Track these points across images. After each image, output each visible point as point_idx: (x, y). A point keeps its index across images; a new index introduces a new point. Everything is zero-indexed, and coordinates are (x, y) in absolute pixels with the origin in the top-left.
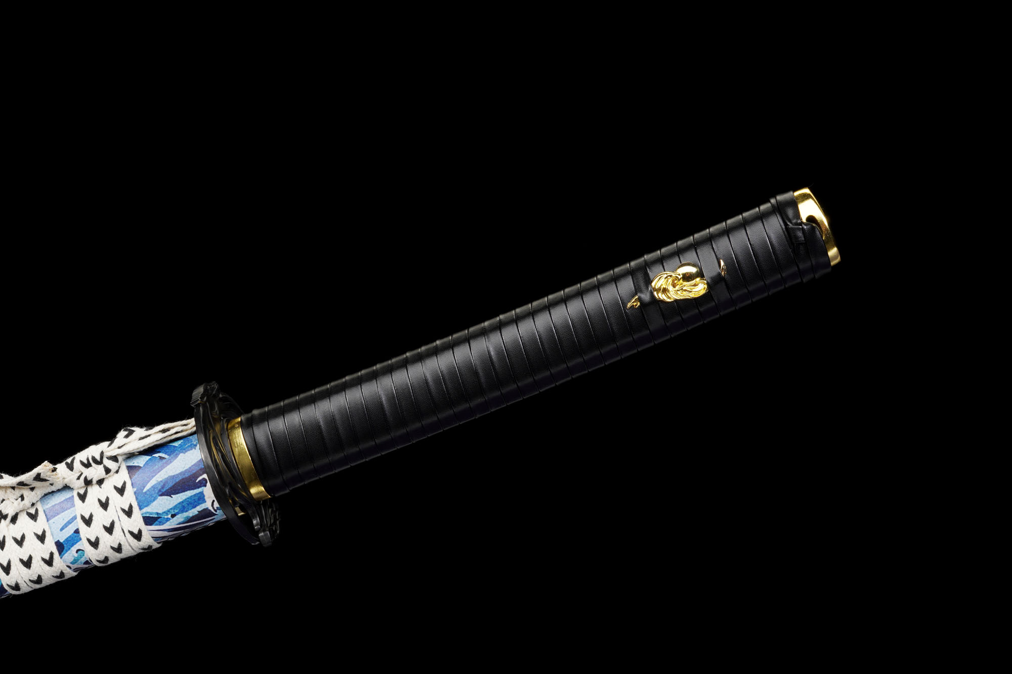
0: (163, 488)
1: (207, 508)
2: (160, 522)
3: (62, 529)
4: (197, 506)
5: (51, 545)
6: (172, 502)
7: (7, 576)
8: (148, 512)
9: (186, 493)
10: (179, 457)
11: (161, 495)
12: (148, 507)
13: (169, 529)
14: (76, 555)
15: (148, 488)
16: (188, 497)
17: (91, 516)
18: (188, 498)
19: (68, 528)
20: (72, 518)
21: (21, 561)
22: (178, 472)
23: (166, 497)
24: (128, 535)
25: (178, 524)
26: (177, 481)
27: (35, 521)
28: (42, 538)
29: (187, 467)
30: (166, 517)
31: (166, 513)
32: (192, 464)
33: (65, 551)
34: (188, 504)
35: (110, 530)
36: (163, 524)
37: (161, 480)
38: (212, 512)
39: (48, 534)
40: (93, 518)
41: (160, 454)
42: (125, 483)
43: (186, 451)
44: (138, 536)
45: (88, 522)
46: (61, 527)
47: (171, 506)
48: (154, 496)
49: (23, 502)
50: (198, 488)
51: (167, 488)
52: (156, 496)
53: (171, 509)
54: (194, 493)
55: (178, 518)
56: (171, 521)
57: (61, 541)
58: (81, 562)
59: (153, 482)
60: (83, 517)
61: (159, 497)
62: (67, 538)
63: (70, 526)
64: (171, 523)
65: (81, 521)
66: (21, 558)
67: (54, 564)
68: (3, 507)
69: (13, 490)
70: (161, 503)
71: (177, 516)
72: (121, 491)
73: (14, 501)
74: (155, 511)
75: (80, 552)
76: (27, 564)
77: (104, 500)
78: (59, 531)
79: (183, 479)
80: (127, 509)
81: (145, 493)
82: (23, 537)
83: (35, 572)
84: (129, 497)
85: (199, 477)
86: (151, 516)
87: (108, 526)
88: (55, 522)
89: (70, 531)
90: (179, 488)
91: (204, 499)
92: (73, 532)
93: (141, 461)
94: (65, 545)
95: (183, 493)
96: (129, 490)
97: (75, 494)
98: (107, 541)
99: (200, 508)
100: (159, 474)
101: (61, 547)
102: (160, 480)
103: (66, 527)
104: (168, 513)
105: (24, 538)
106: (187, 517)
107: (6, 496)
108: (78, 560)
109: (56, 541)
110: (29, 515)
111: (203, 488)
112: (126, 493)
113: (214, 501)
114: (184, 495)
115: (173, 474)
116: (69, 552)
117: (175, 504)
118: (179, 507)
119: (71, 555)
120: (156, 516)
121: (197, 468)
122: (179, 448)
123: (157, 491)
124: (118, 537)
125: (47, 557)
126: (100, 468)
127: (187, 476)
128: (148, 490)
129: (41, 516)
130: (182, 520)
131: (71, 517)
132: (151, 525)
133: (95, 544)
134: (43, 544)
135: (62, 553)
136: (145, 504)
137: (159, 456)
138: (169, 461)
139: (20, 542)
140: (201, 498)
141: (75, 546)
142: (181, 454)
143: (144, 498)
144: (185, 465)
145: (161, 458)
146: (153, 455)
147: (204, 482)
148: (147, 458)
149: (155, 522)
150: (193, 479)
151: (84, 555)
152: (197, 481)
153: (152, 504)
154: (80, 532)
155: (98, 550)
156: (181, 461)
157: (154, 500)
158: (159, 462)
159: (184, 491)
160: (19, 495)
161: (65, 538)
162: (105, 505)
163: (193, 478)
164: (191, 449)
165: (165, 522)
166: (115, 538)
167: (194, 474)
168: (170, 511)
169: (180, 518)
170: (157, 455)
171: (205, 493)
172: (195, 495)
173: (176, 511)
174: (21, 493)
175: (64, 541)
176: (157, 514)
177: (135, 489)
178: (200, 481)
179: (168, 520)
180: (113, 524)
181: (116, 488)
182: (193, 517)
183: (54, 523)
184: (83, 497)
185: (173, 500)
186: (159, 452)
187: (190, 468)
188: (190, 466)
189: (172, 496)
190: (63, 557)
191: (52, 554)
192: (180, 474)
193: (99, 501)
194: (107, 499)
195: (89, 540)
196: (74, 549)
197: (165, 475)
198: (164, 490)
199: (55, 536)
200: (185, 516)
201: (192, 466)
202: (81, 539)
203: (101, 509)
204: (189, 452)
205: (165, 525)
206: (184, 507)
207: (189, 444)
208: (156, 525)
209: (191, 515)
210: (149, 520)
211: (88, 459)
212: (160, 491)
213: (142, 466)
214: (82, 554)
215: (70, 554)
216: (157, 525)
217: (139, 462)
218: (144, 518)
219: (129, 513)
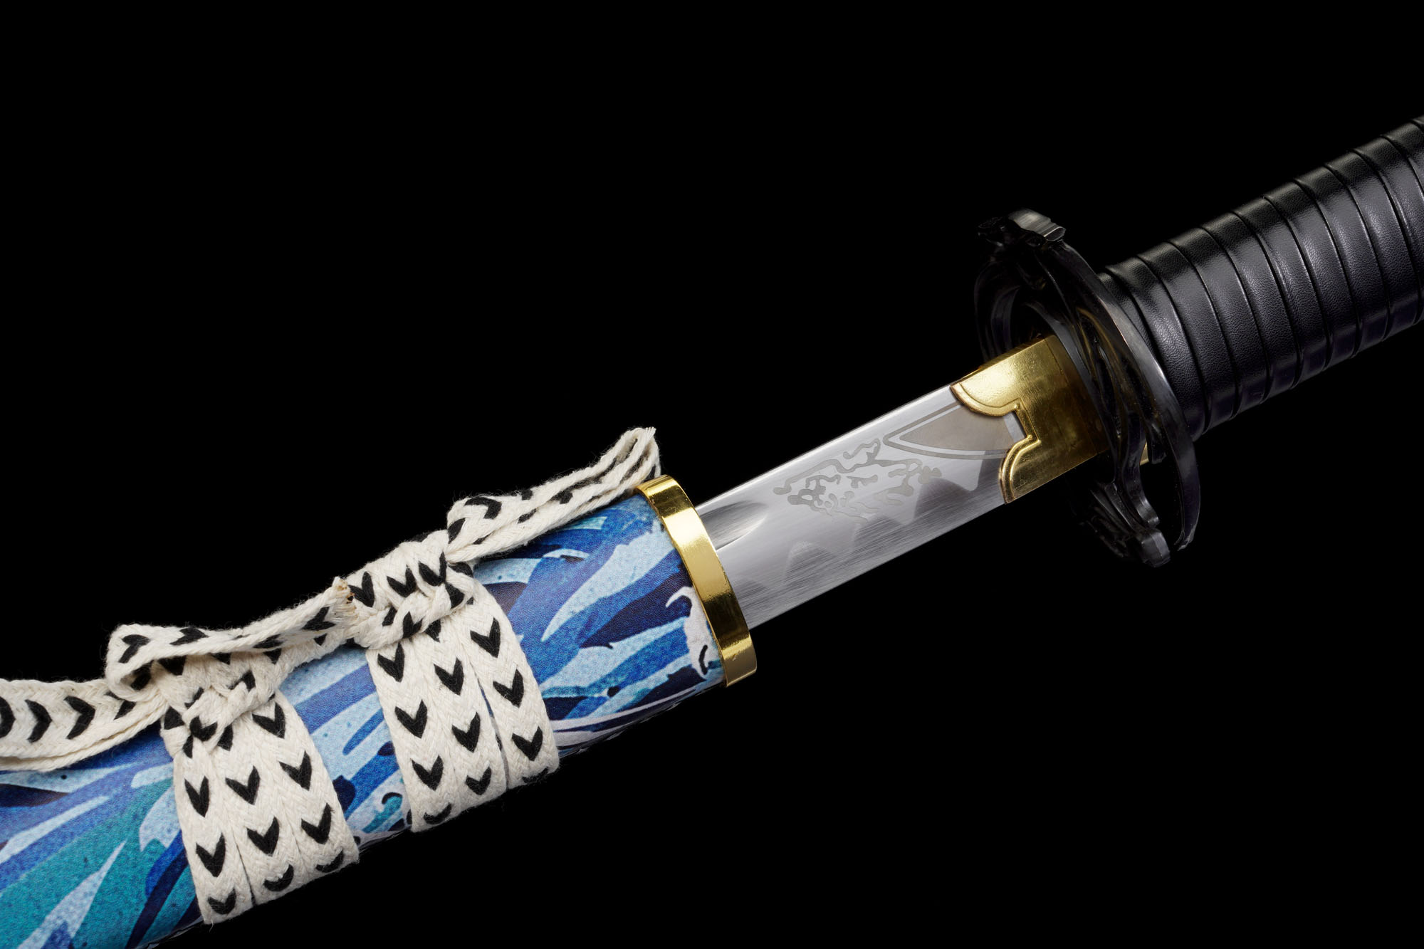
0: (588, 626)
1: (690, 666)
2: (582, 709)
3: (348, 749)
4: (669, 662)
5: (323, 791)
6: (611, 660)
7: (213, 878)
8: (555, 689)
9: (643, 634)
10: (616, 551)
11: (585, 645)
12: (556, 676)
13: (597, 725)
14: (381, 808)
15: (552, 632)
16: (647, 643)
17: (423, 710)
18: (648, 647)
19: (362, 744)
20: (371, 721)
21: (253, 835)
22: (620, 587)
23: (596, 649)
24: (511, 748)
25: (619, 711)
26: (621, 607)
27: (282, 736)
28: (302, 775)
29: (640, 574)
30: (596, 695)
31: (597, 686)
32: (652, 565)
33: (356, 800)
34: (648, 661)
35: (469, 738)
36: (588, 714)
37: (582, 608)
38: (698, 676)
39: (316, 764)
40: (429, 714)
41: (564, 552)
42: (496, 625)
43: (629, 539)
44: (530, 748)
45: (416, 724)
46: (344, 743)
47: (609, 669)
48: (570, 647)
49: (253, 691)
50: (672, 620)
51: (598, 625)
52: (574, 649)
53: (609, 675)
54: (663, 634)
55: (623, 695)
56: (607, 703)
57: (349, 777)
58: (386, 826)
59: (562, 616)
60: (401, 715)
61: (583, 651)
62: (363, 769)
63: (368, 739)
64: (606, 708)
65: (399, 724)
66: (253, 828)
67: (331, 835)
68: (201, 709)
69: (224, 665)
70: (586, 662)
71: (622, 692)
72: (490, 643)
73: (225, 692)
74: (572, 684)
75: (390, 801)
76: (267, 841)
77: (450, 670)
78: (342, 755)
79: (634, 603)
80: (509, 685)
81: (548, 643)
82: (254, 778)
83: (285, 860)
84: (512, 657)
85: (670, 595)
86: (564, 696)
87: (466, 729)
88: (329, 733)
89: (368, 750)
90: (627, 623)
91: (685, 646)
92: (375, 752)
93: (521, 571)
94: (357, 787)
95: (637, 636)
96: (510, 641)
97: (371, 658)
98: (461, 764)
99: (672, 668)
100: (574, 596)
101: (347, 792)
102: (578, 609)
103: (359, 741)
104: (603, 685)
105: (258, 779)
106: (642, 692)
107: (208, 680)
108: (383, 820)
109: (335, 778)
110: (263, 722)
111: (681, 619)
112: (503, 647)
113: (705, 648)
114: (640, 639)
115: (609, 594)
116: (366, 802)
117: (618, 663)
118: (626, 670)
119: (371, 809)
120: (575, 695)
121: (665, 575)
122: (607, 533)
123: (574, 637)
124: (487, 754)
125: (315, 820)
126: (440, 592)
127: (643, 595)
128: (554, 636)
129: (294, 723)
130: (631, 699)
131: (367, 719)
132: (561, 717)
133: (431, 777)
134: (308, 788)
135: (349, 808)
136: (548, 670)
137: (563, 556)
138: (593, 565)
139: (248, 791)
140: (677, 644)
141: (381, 786)
142: (619, 547)
143: (545, 656)
144: (635, 569)
145: (568, 558)
146: (546, 556)
147: (684, 605)
148: (534, 563)
149: (570, 710)
150: (658, 601)
151: (398, 807)
152: (668, 605)
153: (564, 669)
154: (397, 752)
155: (438, 789)
156: (623, 563)
157: (569, 659)
158: (567, 569)
159: (639, 632)
160: (239, 676)
161: (358, 769)
162: (453, 680)
163: (658, 597)
164: (642, 533)
165: (594, 707)
166: (481, 756)
167: (659, 589)
168: (608, 679)
169: (628, 695)
170: (556, 554)
171: (687, 631)
172: (664, 637)
173: (621, 679)
174: (244, 670)
175: (354, 778)
176: (578, 689)
177: (521, 637)
178: (674, 604)
179: (601, 701)
180: (476, 723)
181: (475, 637)
182: (656, 689)
183: (326, 735)
184: (395, 668)
185: (613, 654)
186: (559, 547)
187: (647, 576)
188: (646, 571)
189: (611, 644)
190: (351, 817)
191: (328, 811)
192: (626, 591)
193: (439, 671)
194: (458, 666)
195: (418, 769)
196: (378, 794)
197: (589, 596)
198: (592, 632)
199: (331, 767)
200: (638, 690)
201: (652, 571)
202: (396, 767)
203: (446, 691)
204: (636, 540)
205: (592, 714)
206: (638, 668)
207: (631, 523)
208: (571, 718)
209: (652, 686)
210: (557, 707)
211: (409, 575)
212: (581, 634)
213: (526, 581)
214: (395, 806)
215: (368, 806)
216: (574, 716)
217: (515, 573)
218: (546, 701)
219: (514, 693)
